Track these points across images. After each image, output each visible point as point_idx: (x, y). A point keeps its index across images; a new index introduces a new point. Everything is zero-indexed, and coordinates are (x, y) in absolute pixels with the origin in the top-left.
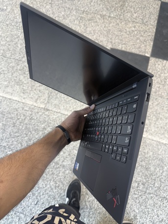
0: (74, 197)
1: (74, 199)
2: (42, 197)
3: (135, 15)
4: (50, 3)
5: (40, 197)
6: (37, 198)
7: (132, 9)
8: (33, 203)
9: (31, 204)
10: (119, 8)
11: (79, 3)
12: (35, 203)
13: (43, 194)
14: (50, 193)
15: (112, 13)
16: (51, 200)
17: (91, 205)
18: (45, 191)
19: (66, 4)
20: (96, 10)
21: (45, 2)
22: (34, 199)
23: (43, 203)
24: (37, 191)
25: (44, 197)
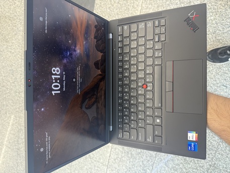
0: (225, 53)
1: (228, 52)
2: (218, 82)
3: (17, 3)
4: (19, 94)
5: (218, 84)
6: (220, 87)
7: (12, 7)
8: (225, 90)
9: (226, 92)
10: (13, 21)
11: (14, 65)
12: (225, 88)
13: (215, 81)
14: (214, 73)
15: (19, 29)
16: (222, 71)
17: (227, 26)
18: (212, 79)
19: (17, 78)
20: (18, 46)
21: (19, 99)
22: (220, 89)
23: (225, 80)
24: (211, 87)
25: (218, 79)
